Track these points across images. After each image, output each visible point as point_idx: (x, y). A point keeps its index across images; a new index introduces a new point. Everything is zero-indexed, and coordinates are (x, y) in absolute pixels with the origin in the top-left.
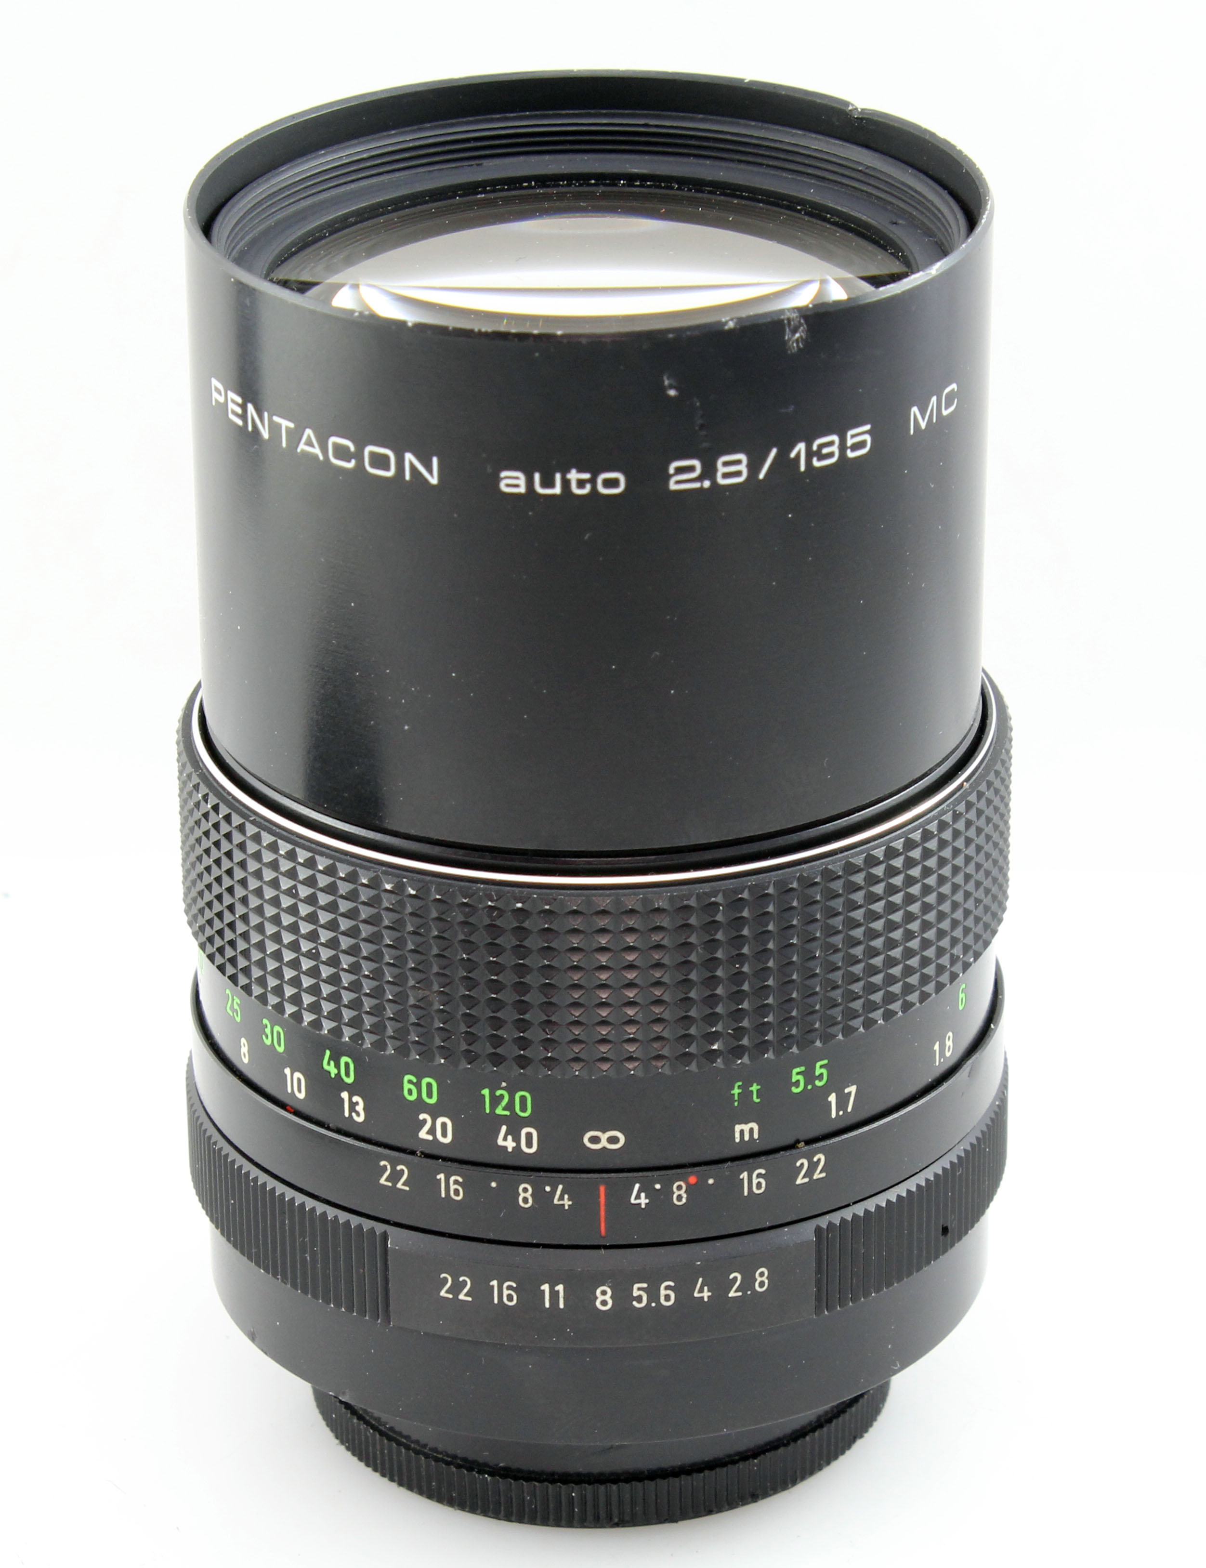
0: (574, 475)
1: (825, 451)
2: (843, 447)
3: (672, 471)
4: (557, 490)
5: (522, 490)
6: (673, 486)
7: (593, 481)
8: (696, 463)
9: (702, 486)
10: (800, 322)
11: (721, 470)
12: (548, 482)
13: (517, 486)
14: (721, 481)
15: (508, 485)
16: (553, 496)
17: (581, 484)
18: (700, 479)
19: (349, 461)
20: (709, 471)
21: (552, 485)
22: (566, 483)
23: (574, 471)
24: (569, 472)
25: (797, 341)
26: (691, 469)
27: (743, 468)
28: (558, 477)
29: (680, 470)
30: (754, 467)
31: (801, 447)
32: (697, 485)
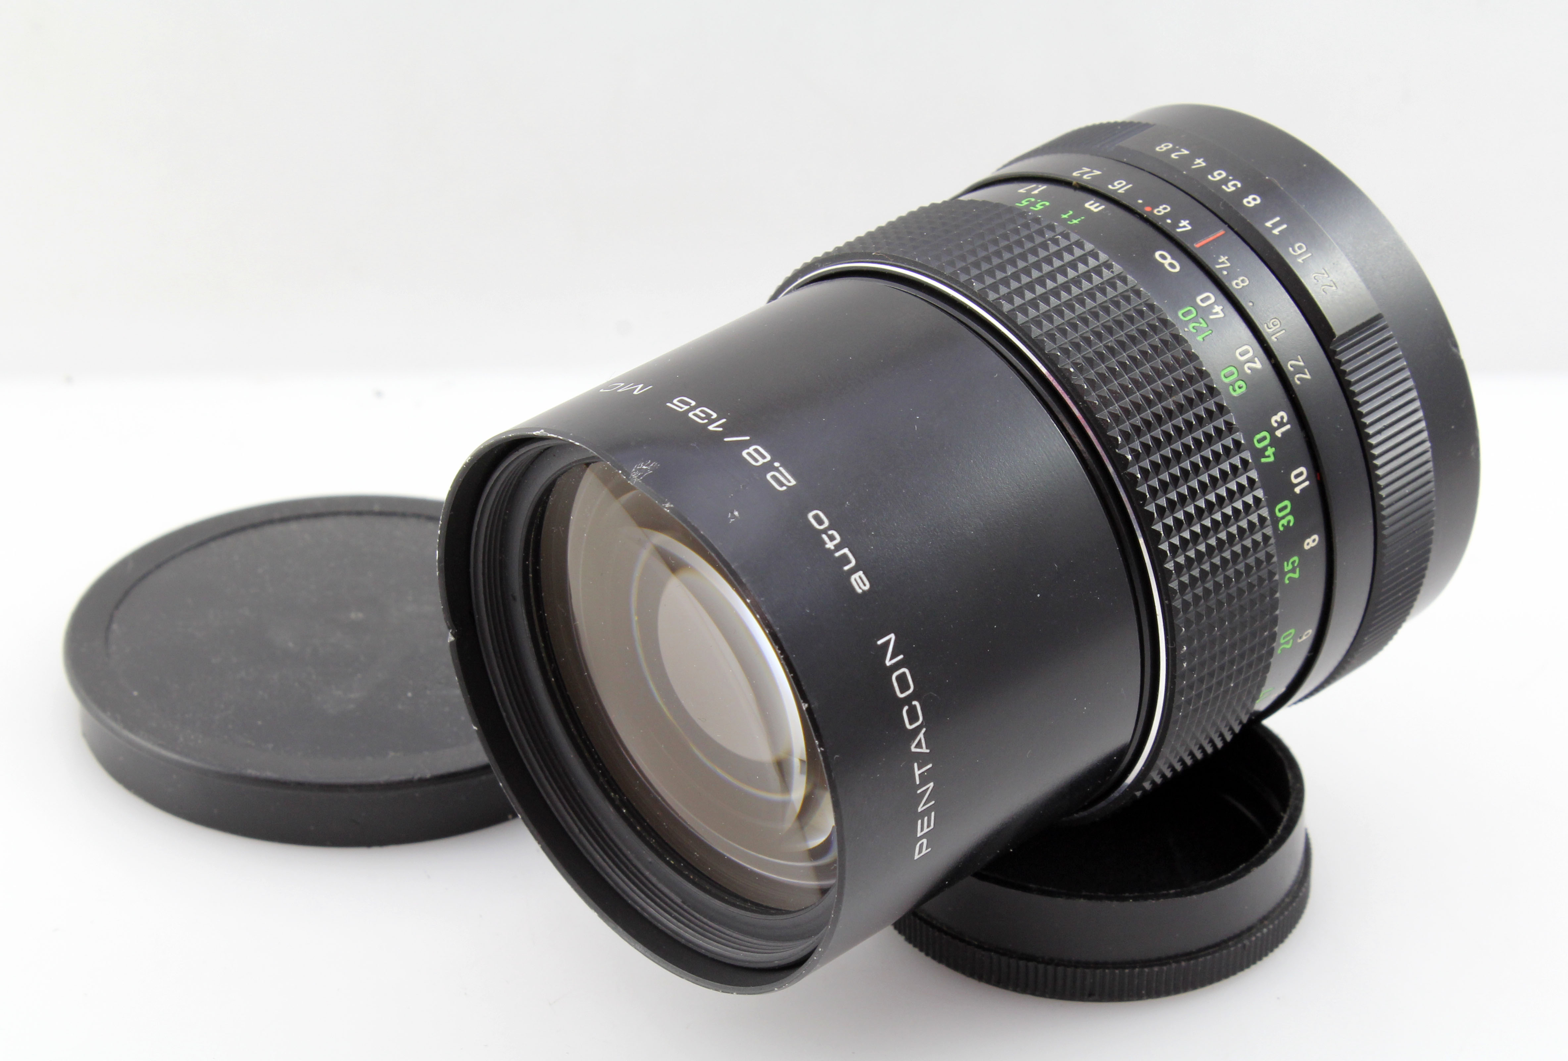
0: (830, 545)
1: (703, 415)
2: (693, 409)
3: (784, 488)
4: (846, 551)
5: (861, 573)
6: (793, 482)
7: (825, 531)
8: (769, 476)
9: (780, 466)
10: (636, 471)
11: (761, 461)
12: (845, 560)
13: (860, 578)
14: (769, 458)
15: (865, 585)
16: (850, 550)
17: (832, 538)
18: (777, 469)
19: (915, 706)
20: (768, 467)
21: (844, 556)
22: (838, 547)
23: (827, 546)
24: (829, 549)
25: (648, 465)
26: (774, 477)
27: (751, 450)
28: (837, 554)
29: (781, 484)
30: (746, 445)
31: (711, 428)
32: (781, 469)
